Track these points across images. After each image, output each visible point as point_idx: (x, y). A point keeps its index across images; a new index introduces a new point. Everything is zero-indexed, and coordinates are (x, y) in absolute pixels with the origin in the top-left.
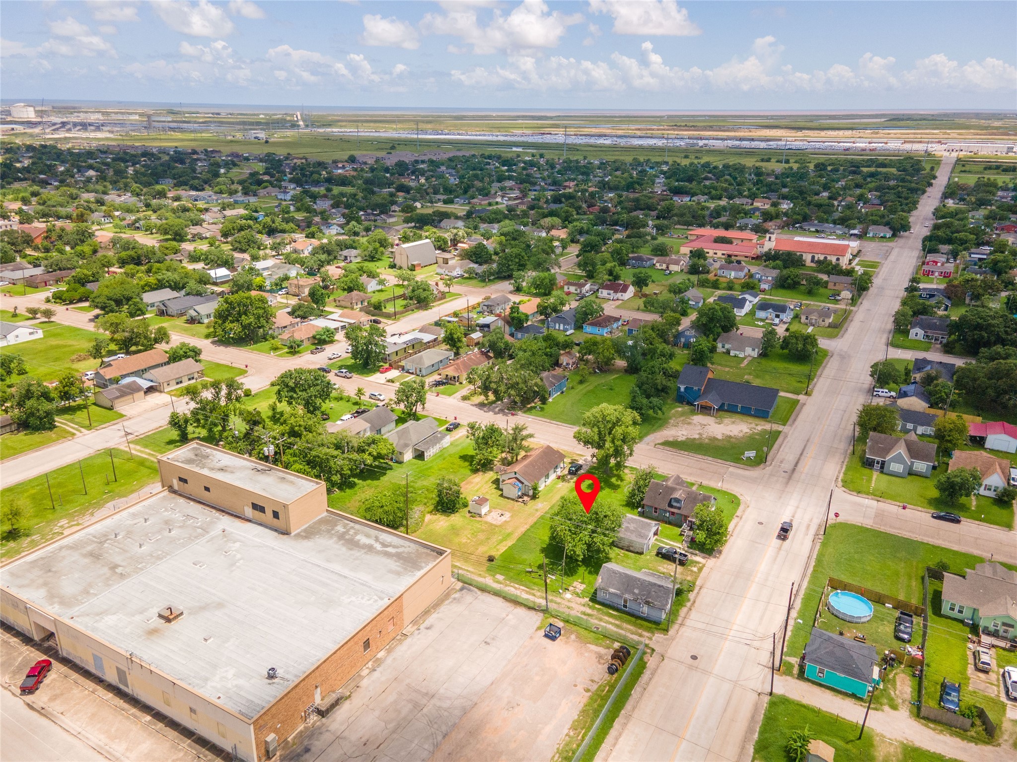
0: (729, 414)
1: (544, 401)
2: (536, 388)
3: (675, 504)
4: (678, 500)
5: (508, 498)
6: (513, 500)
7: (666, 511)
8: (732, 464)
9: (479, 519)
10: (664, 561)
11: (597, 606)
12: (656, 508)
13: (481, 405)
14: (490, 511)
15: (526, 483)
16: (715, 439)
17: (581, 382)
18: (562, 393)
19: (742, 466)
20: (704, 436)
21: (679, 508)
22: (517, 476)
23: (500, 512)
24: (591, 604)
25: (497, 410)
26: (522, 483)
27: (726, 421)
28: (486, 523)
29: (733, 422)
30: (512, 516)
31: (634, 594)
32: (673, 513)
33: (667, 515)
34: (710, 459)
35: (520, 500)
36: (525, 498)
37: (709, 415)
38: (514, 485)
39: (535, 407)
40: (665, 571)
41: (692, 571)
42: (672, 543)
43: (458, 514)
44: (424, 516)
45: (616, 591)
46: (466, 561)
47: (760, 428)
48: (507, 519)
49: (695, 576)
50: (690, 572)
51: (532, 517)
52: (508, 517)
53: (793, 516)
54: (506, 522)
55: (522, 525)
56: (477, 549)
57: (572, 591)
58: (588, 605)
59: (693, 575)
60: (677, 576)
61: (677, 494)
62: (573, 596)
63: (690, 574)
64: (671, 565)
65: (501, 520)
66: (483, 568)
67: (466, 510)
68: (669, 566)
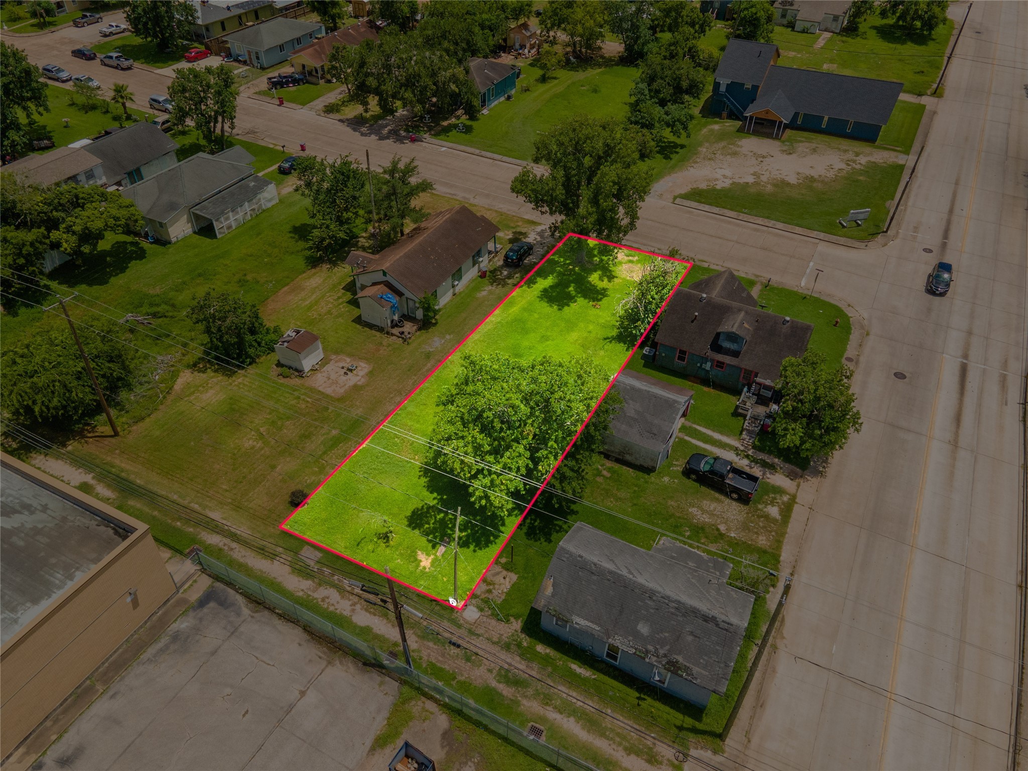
0: (806, 134)
1: (472, 114)
2: (453, 87)
3: (726, 345)
4: (733, 337)
5: (371, 326)
6: (381, 330)
7: (705, 359)
8: (822, 235)
9: (296, 381)
10: (703, 488)
11: (540, 648)
12: (683, 352)
13: (357, 123)
14: (324, 362)
15: (408, 294)
16: (784, 184)
17: (544, 79)
18: (509, 98)
19: (842, 240)
20: (764, 178)
21: (736, 354)
22: (388, 278)
23: (347, 362)
24: (526, 641)
25: (385, 131)
26: (400, 294)
27: (802, 147)
28: (312, 390)
29: (814, 150)
30: (371, 374)
31: (636, 635)
32: (720, 365)
33: (708, 366)
34: (780, 225)
35: (396, 331)
36: (408, 327)
37: (769, 136)
38: (380, 300)
39: (455, 126)
40: (706, 519)
41: (767, 517)
42: (717, 436)
43: (252, 370)
44: (175, 376)
45: (590, 624)
46: (237, 507)
47: (863, 160)
48: (359, 381)
49: (777, 533)
50: (762, 519)
51: (415, 375)
52: (362, 377)
53: (966, 356)
54: (356, 388)
55: (391, 396)
56: (273, 467)
57: (483, 596)
58: (519, 645)
59: (771, 532)
60: (733, 535)
61: (734, 324)
62: (483, 614)
63: (764, 527)
64: (718, 500)
65: (345, 385)
66: (274, 528)
67: (274, 357)
68: (713, 506)
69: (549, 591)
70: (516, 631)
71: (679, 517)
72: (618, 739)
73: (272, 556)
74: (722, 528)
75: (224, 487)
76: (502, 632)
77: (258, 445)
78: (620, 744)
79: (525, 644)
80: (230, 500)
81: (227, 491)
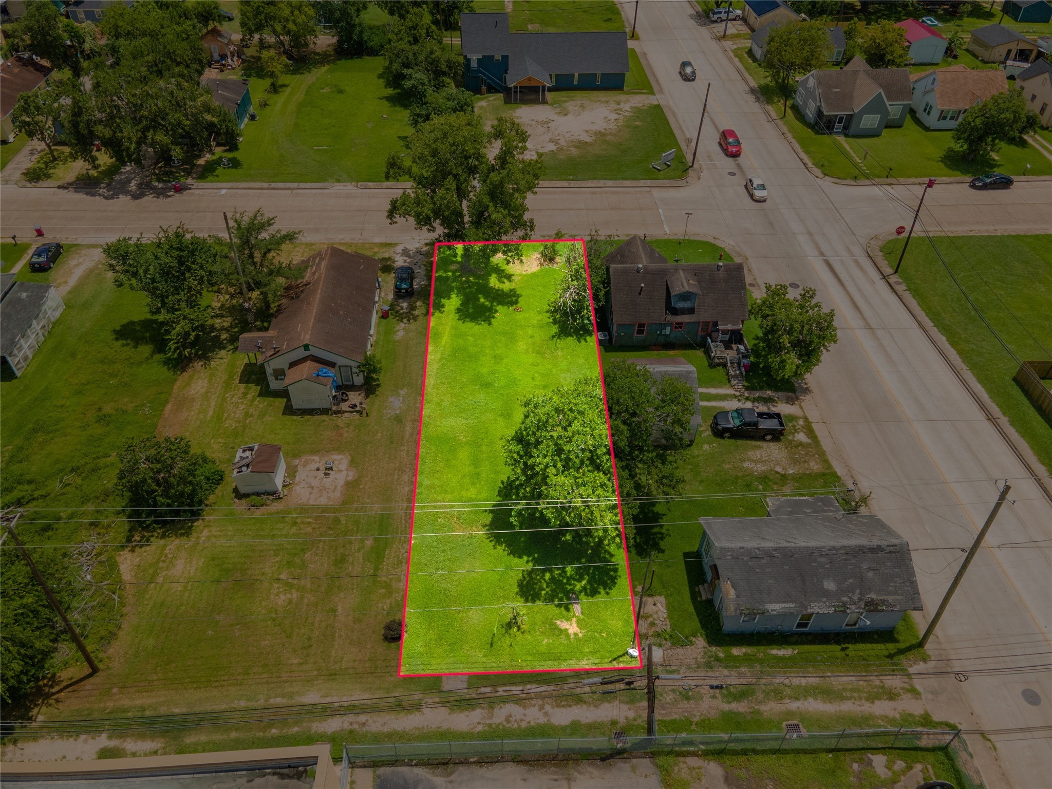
0: (564, 93)
1: (230, 141)
2: (208, 117)
3: (681, 305)
4: (686, 296)
5: (311, 412)
6: (325, 411)
7: (663, 326)
8: (649, 183)
9: (276, 506)
10: (740, 442)
11: (736, 651)
12: (641, 326)
14: (292, 472)
15: (340, 361)
16: (580, 145)
17: (275, 89)
18: (253, 117)
19: (666, 182)
20: (562, 142)
21: (691, 311)
22: (313, 351)
23: (317, 461)
24: (720, 652)
25: (133, 186)
26: (332, 365)
27: (571, 106)
28: (304, 509)
29: (582, 107)
30: (353, 463)
31: (827, 594)
32: (680, 325)
33: (668, 331)
34: (610, 183)
35: (344, 406)
36: (355, 398)
37: (536, 102)
38: (317, 378)
39: (218, 162)
40: (761, 468)
41: (801, 444)
42: (713, 391)
43: (209, 516)
44: (113, 566)
45: (784, 605)
46: (332, 675)
47: (627, 107)
48: (347, 475)
49: (818, 455)
50: (800, 448)
51: (402, 445)
52: (347, 470)
53: (822, 254)
54: (350, 485)
55: (396, 477)
56: (333, 611)
57: (651, 632)
58: (718, 659)
59: (814, 456)
60: (791, 472)
61: (682, 283)
62: (664, 648)
63: (807, 454)
64: (759, 447)
65: (336, 487)
66: (391, 675)
67: (224, 490)
68: (758, 453)
69: (732, 593)
70: (704, 647)
71: (743, 476)
72: (855, 695)
73: (417, 707)
74: (779, 469)
75: (295, 661)
76: (695, 656)
77: (295, 596)
78: (860, 698)
79: (721, 655)
80: (315, 673)
81: (302, 664)
